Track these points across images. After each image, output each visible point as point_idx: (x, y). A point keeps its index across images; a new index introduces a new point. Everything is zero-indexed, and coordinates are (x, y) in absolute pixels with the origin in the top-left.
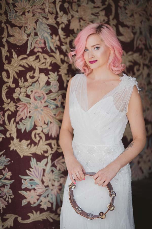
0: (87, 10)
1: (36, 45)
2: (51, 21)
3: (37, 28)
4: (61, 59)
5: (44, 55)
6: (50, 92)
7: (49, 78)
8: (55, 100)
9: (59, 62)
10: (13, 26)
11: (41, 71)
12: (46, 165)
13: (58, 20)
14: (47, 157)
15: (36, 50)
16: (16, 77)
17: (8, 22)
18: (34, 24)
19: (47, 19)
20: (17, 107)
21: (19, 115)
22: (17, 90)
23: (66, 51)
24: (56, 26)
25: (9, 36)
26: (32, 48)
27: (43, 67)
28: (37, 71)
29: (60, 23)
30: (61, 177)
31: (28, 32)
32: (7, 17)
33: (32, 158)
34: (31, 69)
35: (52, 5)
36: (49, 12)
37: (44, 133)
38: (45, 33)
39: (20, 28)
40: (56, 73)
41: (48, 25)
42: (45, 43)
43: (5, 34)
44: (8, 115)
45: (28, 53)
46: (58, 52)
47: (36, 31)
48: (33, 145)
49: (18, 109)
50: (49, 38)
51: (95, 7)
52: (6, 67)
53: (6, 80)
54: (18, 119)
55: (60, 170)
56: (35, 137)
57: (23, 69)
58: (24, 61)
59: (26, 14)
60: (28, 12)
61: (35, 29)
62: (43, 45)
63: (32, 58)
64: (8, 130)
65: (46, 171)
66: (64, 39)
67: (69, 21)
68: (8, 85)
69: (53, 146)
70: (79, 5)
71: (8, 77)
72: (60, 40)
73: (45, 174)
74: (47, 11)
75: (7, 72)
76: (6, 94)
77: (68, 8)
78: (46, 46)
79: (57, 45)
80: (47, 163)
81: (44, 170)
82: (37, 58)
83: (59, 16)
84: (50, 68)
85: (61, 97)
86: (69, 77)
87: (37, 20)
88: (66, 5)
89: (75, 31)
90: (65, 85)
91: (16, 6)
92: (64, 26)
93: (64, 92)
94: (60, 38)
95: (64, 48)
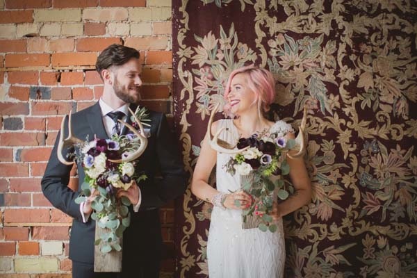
0: (386, 63)
2: (330, 77)
3: (309, 86)
4: (341, 125)
5: (317, 118)
6: (323, 164)
7: (321, 147)
8: (328, 174)
9: (338, 128)
11: (312, 138)
12: (310, 253)
13: (340, 75)
14: (312, 244)
18: (305, 81)
19: (323, 75)
23: (350, 114)
24: (336, 83)
26: (301, 109)
27: (314, 132)
29: (342, 79)
30: (330, 272)
31: (296, 90)
33: (292, 243)
35: (332, 58)
36: (326, 66)
37: (310, 214)
38: (318, 91)
39: (286, 85)
40: (332, 141)
41: (323, 82)
42: (318, 104)
45: (294, 115)
46: (336, 115)
47: (307, 89)
48: (295, 227)
50: (325, 98)
51: (399, 59)
55: (329, 262)
56: (299, 218)
59: (295, 68)
60: (298, 66)
62: (316, 107)
65: (309, 261)
66: (348, 99)
67: (357, 78)
69: (322, 231)
70: (374, 57)
72: (340, 100)
73: (308, 265)
74: (323, 64)
77: (356, 61)
78: (320, 108)
79: (335, 107)
80: (311, 251)
81: (306, 260)
82: (308, 121)
83: (341, 71)
84: (324, 135)
85: (337, 171)
86: (352, 147)
87: (310, 76)
88: (353, 58)
89: (366, 89)
90: (345, 157)
91: (281, 60)
92: (347, 83)
93: (344, 165)
94: (340, 98)
95: (347, 111)
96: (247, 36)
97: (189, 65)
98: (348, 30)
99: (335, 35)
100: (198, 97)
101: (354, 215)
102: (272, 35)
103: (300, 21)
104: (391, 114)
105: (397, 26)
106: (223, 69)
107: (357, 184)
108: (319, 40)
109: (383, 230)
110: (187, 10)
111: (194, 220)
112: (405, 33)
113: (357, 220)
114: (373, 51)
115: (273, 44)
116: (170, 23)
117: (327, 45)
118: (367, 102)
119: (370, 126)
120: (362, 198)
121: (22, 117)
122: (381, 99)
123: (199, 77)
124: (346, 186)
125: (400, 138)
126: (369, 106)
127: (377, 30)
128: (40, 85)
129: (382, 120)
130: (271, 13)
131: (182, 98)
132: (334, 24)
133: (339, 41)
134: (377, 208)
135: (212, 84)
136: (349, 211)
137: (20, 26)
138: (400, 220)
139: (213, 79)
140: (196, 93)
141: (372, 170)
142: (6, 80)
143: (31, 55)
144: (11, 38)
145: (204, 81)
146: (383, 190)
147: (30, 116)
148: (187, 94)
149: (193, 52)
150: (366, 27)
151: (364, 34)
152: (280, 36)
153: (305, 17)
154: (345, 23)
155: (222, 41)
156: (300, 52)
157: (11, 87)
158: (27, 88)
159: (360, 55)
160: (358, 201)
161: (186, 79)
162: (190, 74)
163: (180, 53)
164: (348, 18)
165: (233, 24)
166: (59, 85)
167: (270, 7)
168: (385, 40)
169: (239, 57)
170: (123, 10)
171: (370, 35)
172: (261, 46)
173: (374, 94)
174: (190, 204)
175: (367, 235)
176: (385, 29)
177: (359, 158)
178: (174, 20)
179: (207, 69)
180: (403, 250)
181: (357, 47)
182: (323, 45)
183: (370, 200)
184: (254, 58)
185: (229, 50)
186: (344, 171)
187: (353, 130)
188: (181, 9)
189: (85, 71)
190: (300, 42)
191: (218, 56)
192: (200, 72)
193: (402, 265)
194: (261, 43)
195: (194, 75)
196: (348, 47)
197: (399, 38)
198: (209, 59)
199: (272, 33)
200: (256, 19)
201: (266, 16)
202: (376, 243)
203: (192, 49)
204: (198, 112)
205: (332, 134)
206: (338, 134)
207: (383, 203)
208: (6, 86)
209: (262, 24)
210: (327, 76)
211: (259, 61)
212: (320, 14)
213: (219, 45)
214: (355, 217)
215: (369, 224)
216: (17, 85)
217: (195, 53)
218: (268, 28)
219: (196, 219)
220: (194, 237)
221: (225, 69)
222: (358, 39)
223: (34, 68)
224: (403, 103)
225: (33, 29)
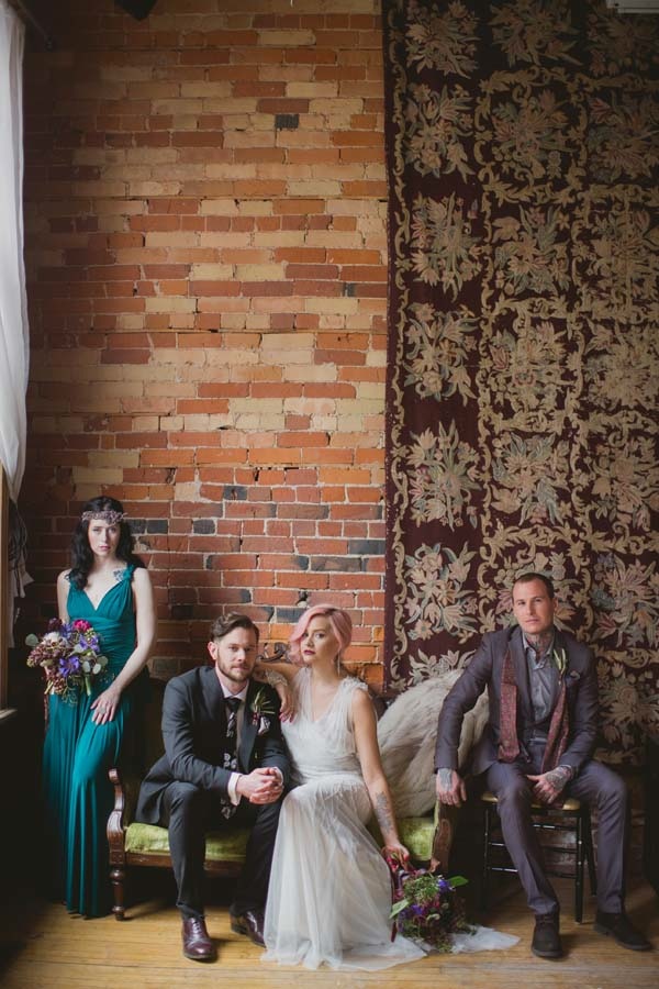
0: (626, 467)
1: (534, 514)
2: (561, 482)
3: (538, 492)
4: (573, 536)
5: (545, 528)
7: (550, 560)
9: (569, 540)
10: (500, 487)
11: (539, 549)
13: (572, 480)
15: (533, 521)
16: (501, 555)
17: (493, 482)
18: (533, 485)
19: (554, 479)
20: (499, 595)
21: (501, 606)
22: (501, 572)
23: (583, 524)
24: (568, 489)
25: (493, 500)
26: (528, 517)
27: (542, 544)
28: (533, 550)
29: (575, 484)
31: (523, 495)
32: (492, 475)
34: (524, 545)
35: (565, 461)
36: (557, 470)
38: (548, 498)
39: (511, 490)
40: (562, 554)
41: (554, 487)
42: (548, 512)
43: (488, 498)
44: (485, 604)
45: (520, 524)
46: (567, 525)
47: (535, 495)
49: (500, 597)
50: (555, 506)
51: (640, 463)
52: (486, 540)
53: (485, 557)
54: (499, 611)
57: (512, 545)
58: (515, 534)
59: (522, 471)
60: (525, 469)
61: (533, 492)
62: (545, 515)
63: (526, 532)
64: (482, 624)
66: (581, 507)
67: (592, 483)
68: (487, 564)
70: (612, 460)
71: (489, 554)
72: (572, 508)
74: (554, 468)
75: (488, 547)
76: (484, 576)
77: (592, 463)
78: (549, 516)
79: (567, 516)
82: (535, 531)
83: (574, 475)
84: (553, 546)
85: (568, 587)
86: (585, 561)
87: (539, 481)
88: (587, 460)
89: (602, 496)
90: (577, 572)
91: (506, 462)
92: (581, 489)
93: (576, 582)
94: (572, 505)
95: (579, 520)
96: (469, 434)
97: (404, 466)
98: (584, 428)
99: (568, 434)
100: (413, 501)
101: (585, 637)
102: (497, 433)
103: (530, 418)
104: (630, 525)
105: (639, 425)
106: (441, 471)
107: (590, 602)
108: (550, 440)
109: (619, 656)
110: (402, 404)
111: (405, 638)
112: (648, 433)
113: (589, 643)
114: (611, 453)
115: (498, 443)
116: (383, 418)
117: (559, 446)
118: (602, 511)
119: (606, 538)
120: (595, 620)
121: (215, 519)
122: (620, 507)
123: (415, 479)
124: (577, 604)
125: (640, 552)
126: (605, 515)
127: (616, 429)
128: (235, 484)
129: (619, 531)
130: (496, 409)
131: (395, 502)
132: (567, 422)
133: (572, 442)
134: (612, 631)
135: (428, 487)
136: (579, 632)
137: (212, 416)
138: (639, 645)
139: (430, 482)
140: (411, 497)
141: (607, 588)
142: (197, 477)
143: (224, 450)
144: (202, 430)
145: (420, 483)
146: (619, 610)
147: (223, 518)
148: (401, 497)
149: (408, 451)
150: (604, 426)
151: (600, 434)
152: (507, 434)
153: (535, 414)
154: (580, 422)
155: (441, 440)
156: (528, 453)
157: (203, 486)
158: (220, 487)
159: (596, 458)
160: (590, 622)
161: (400, 481)
162: (405, 476)
163: (394, 452)
164: (583, 416)
165: (453, 421)
166: (257, 485)
167: (496, 401)
168: (624, 441)
169: (460, 457)
170: (331, 402)
171: (608, 435)
172: (485, 446)
173: (611, 501)
174: (402, 621)
175: (601, 662)
176: (626, 428)
177: (593, 574)
178: (387, 415)
179: (424, 471)
180: (641, 679)
181: (593, 449)
182: (554, 446)
183: (604, 622)
184: (476, 459)
185: (448, 450)
186: (574, 588)
187: (586, 542)
188: (396, 403)
189: (286, 469)
190: (529, 441)
191: (436, 456)
192: (416, 474)
193: (640, 697)
194: (486, 442)
195: (409, 477)
196: (582, 448)
197: (641, 439)
198: (426, 459)
199: (497, 431)
200: (479, 415)
201: (491, 412)
202: (611, 671)
203: (408, 448)
204: (413, 517)
205: (562, 547)
206: (569, 546)
207: (619, 625)
208: (197, 484)
209: (487, 420)
210: (558, 481)
211: (482, 462)
212: (552, 411)
213: (437, 443)
214: (588, 640)
215: (602, 649)
216: (209, 483)
217: (411, 453)
218: (493, 426)
219: (408, 638)
220: (405, 658)
221: (444, 470)
222: (595, 439)
223: (229, 465)
224: (644, 513)
225: (227, 421)
